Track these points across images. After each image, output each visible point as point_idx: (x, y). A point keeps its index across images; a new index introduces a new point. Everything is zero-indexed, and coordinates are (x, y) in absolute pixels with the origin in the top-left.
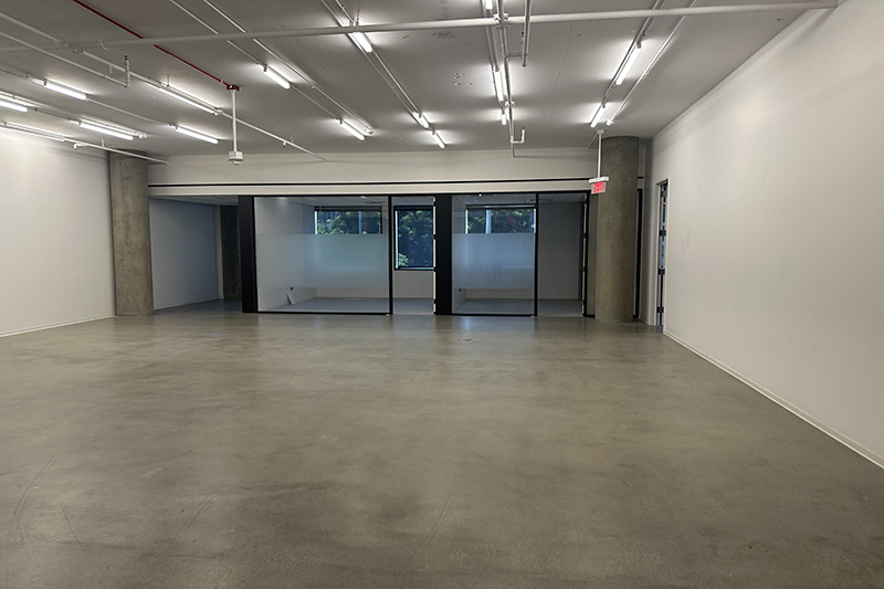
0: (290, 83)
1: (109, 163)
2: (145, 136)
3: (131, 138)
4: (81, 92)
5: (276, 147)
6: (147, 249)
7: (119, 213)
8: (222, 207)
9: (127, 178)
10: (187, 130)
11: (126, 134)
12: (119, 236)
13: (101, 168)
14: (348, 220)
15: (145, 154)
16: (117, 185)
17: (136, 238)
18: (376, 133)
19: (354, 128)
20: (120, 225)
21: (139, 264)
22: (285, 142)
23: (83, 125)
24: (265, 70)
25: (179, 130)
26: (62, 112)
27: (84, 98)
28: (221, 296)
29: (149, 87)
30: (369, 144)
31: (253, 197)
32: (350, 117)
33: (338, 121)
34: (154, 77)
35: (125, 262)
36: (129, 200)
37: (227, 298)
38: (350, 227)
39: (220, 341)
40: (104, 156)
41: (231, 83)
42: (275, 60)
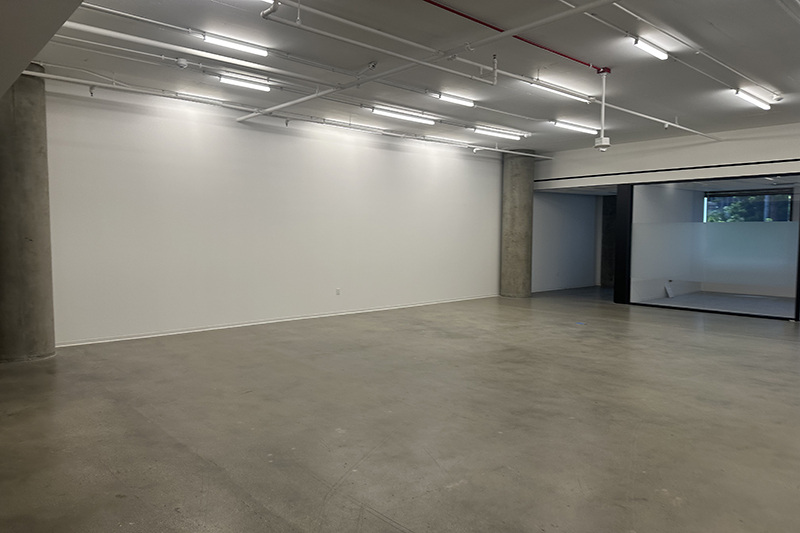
0: (668, 53)
1: (503, 163)
2: (530, 134)
3: (518, 138)
4: (469, 100)
5: (658, 132)
6: (529, 238)
7: (508, 205)
8: (605, 197)
9: (516, 175)
10: (567, 124)
11: (513, 135)
12: (507, 226)
13: (496, 168)
14: (749, 206)
15: (533, 152)
16: (507, 181)
17: (520, 229)
18: (786, 99)
19: (756, 96)
20: (508, 216)
21: (521, 251)
22: (667, 124)
23: (477, 131)
24: (636, 43)
25: (558, 125)
26: (460, 121)
27: (471, 105)
28: (598, 283)
29: (523, 84)
30: (777, 114)
31: (632, 185)
32: (749, 83)
33: (735, 91)
34: (526, 74)
35: (509, 249)
36: (516, 194)
37: (604, 286)
38: (753, 214)
39: (582, 332)
40: (500, 157)
41: (602, 65)
42: (648, 28)
